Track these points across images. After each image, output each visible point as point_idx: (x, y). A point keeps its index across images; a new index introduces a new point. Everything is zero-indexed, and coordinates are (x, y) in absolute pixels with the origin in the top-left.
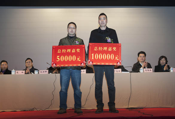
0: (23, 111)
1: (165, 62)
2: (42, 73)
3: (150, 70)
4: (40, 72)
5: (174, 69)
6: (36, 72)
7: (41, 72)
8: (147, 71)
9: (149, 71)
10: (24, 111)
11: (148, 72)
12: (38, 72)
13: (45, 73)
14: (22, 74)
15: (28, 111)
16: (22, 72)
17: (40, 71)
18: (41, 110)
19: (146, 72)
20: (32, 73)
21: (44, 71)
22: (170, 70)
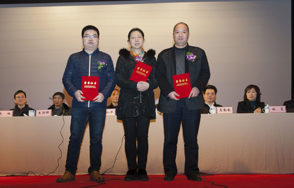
0: (10, 176)
1: (255, 94)
2: (41, 115)
3: (229, 110)
4: (37, 114)
5: (270, 107)
6: (31, 113)
7: (39, 113)
8: (223, 112)
9: (227, 112)
10: (12, 176)
11: (225, 112)
12: (34, 113)
13: (46, 115)
14: (8, 116)
15: (18, 176)
16: (9, 114)
17: (38, 111)
18: (42, 175)
19: (221, 112)
20: (24, 114)
21: (44, 111)
22: (264, 110)
